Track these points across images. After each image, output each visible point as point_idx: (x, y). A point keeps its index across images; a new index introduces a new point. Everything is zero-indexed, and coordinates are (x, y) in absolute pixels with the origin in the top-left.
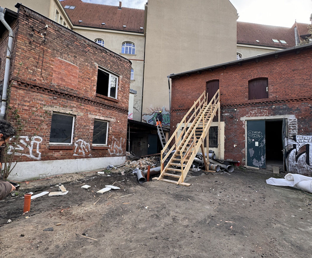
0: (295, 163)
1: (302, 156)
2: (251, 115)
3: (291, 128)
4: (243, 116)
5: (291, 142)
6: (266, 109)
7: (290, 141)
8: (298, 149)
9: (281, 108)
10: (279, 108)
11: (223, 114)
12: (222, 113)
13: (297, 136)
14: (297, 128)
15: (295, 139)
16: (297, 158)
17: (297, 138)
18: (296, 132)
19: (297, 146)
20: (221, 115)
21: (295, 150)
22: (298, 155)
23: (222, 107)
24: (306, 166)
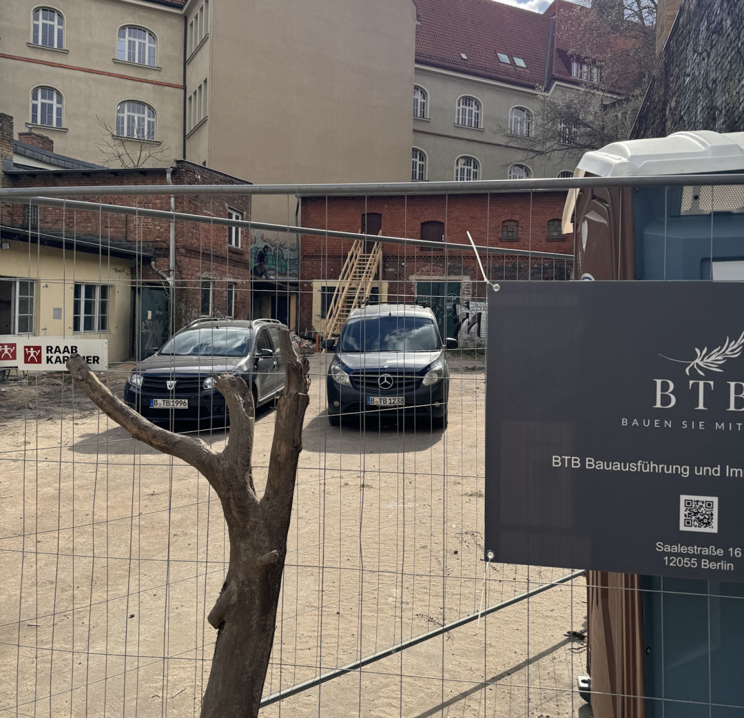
0: (467, 336)
1: (474, 327)
2: (423, 273)
3: (466, 292)
4: (412, 273)
5: (465, 311)
6: (440, 267)
7: (463, 309)
8: (470, 318)
9: (457, 266)
10: (454, 266)
11: (386, 270)
12: (384, 267)
13: (471, 303)
14: (471, 293)
15: (468, 307)
16: (469, 329)
17: (471, 306)
18: (469, 297)
19: (470, 315)
20: (384, 271)
21: (467, 320)
22: (470, 325)
23: (385, 258)
24: (477, 338)
